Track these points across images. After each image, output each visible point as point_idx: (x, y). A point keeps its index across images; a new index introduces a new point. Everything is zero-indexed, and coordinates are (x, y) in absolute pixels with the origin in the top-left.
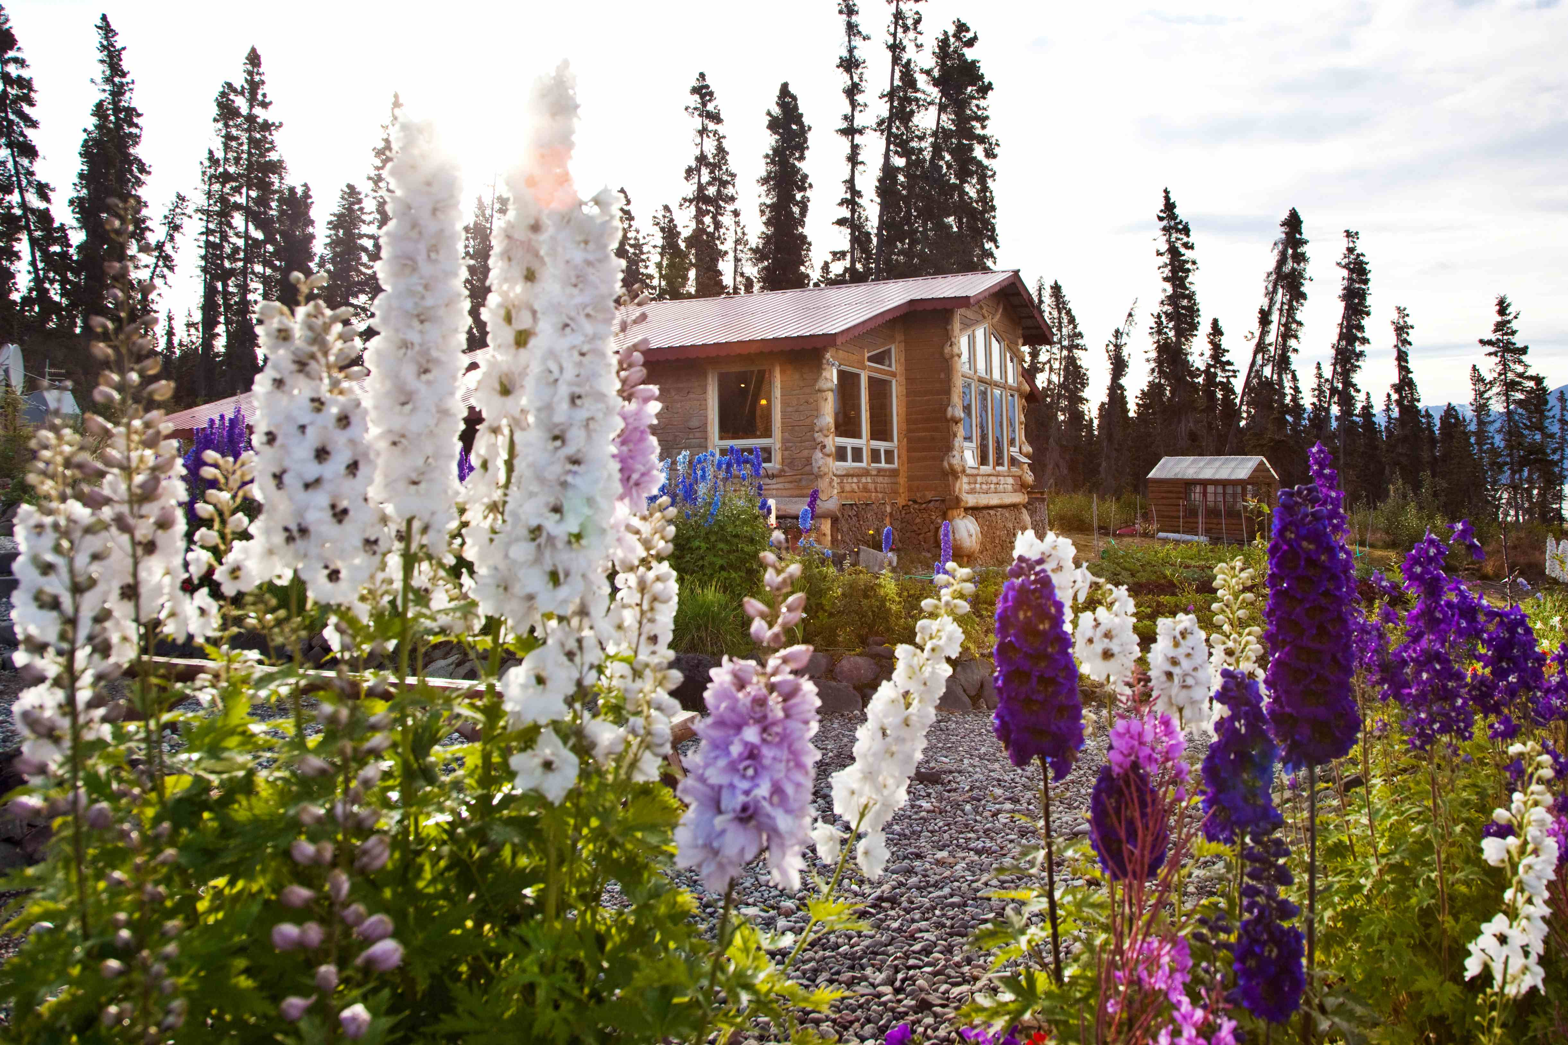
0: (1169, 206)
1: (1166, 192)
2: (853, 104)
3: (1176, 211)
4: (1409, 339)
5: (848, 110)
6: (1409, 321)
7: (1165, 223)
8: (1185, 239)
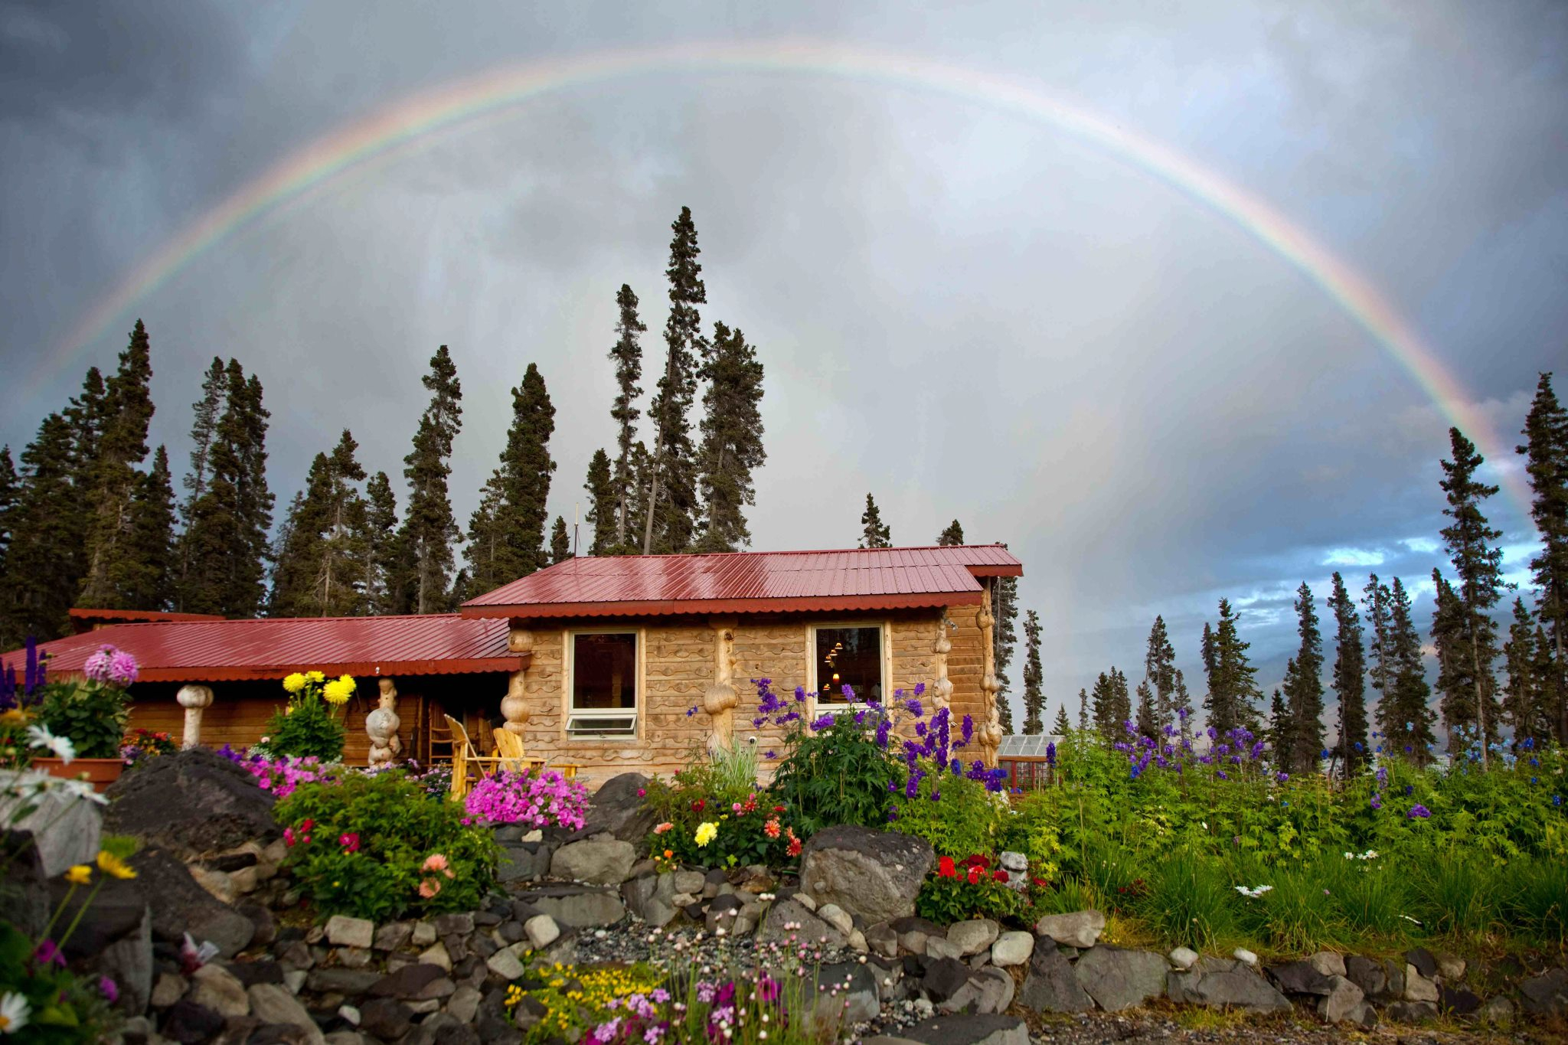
0: (872, 514)
1: (870, 498)
2: (627, 388)
3: (879, 516)
4: (1039, 638)
5: (620, 393)
6: (1038, 623)
7: (867, 525)
8: (885, 541)
